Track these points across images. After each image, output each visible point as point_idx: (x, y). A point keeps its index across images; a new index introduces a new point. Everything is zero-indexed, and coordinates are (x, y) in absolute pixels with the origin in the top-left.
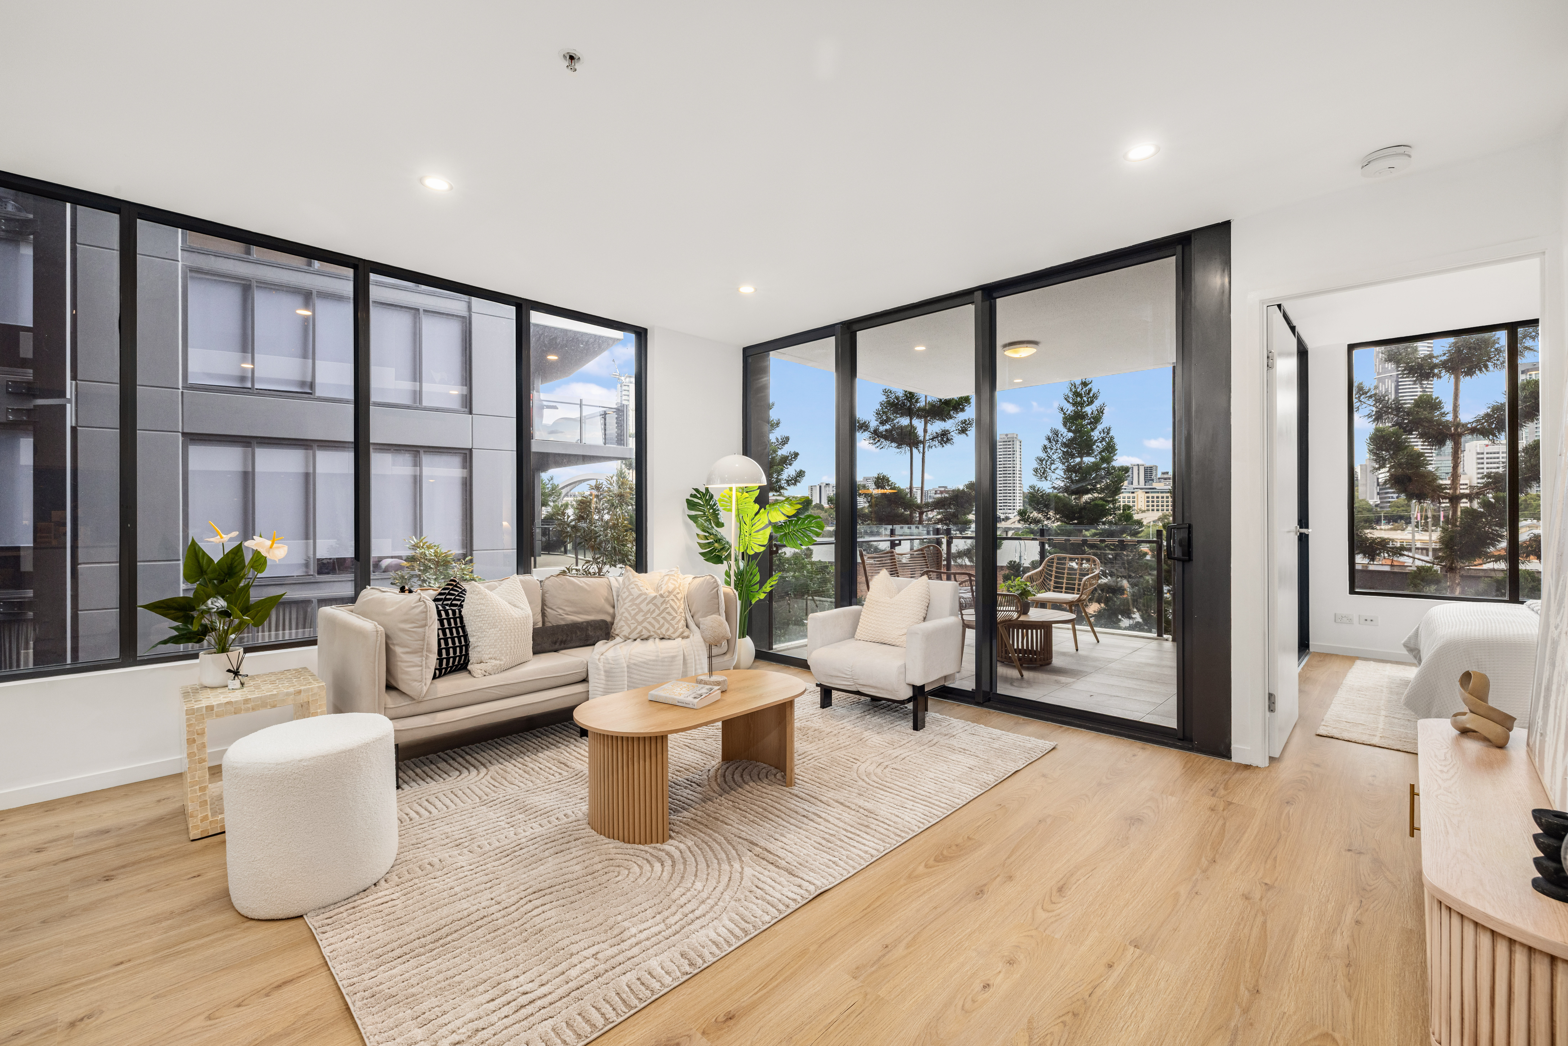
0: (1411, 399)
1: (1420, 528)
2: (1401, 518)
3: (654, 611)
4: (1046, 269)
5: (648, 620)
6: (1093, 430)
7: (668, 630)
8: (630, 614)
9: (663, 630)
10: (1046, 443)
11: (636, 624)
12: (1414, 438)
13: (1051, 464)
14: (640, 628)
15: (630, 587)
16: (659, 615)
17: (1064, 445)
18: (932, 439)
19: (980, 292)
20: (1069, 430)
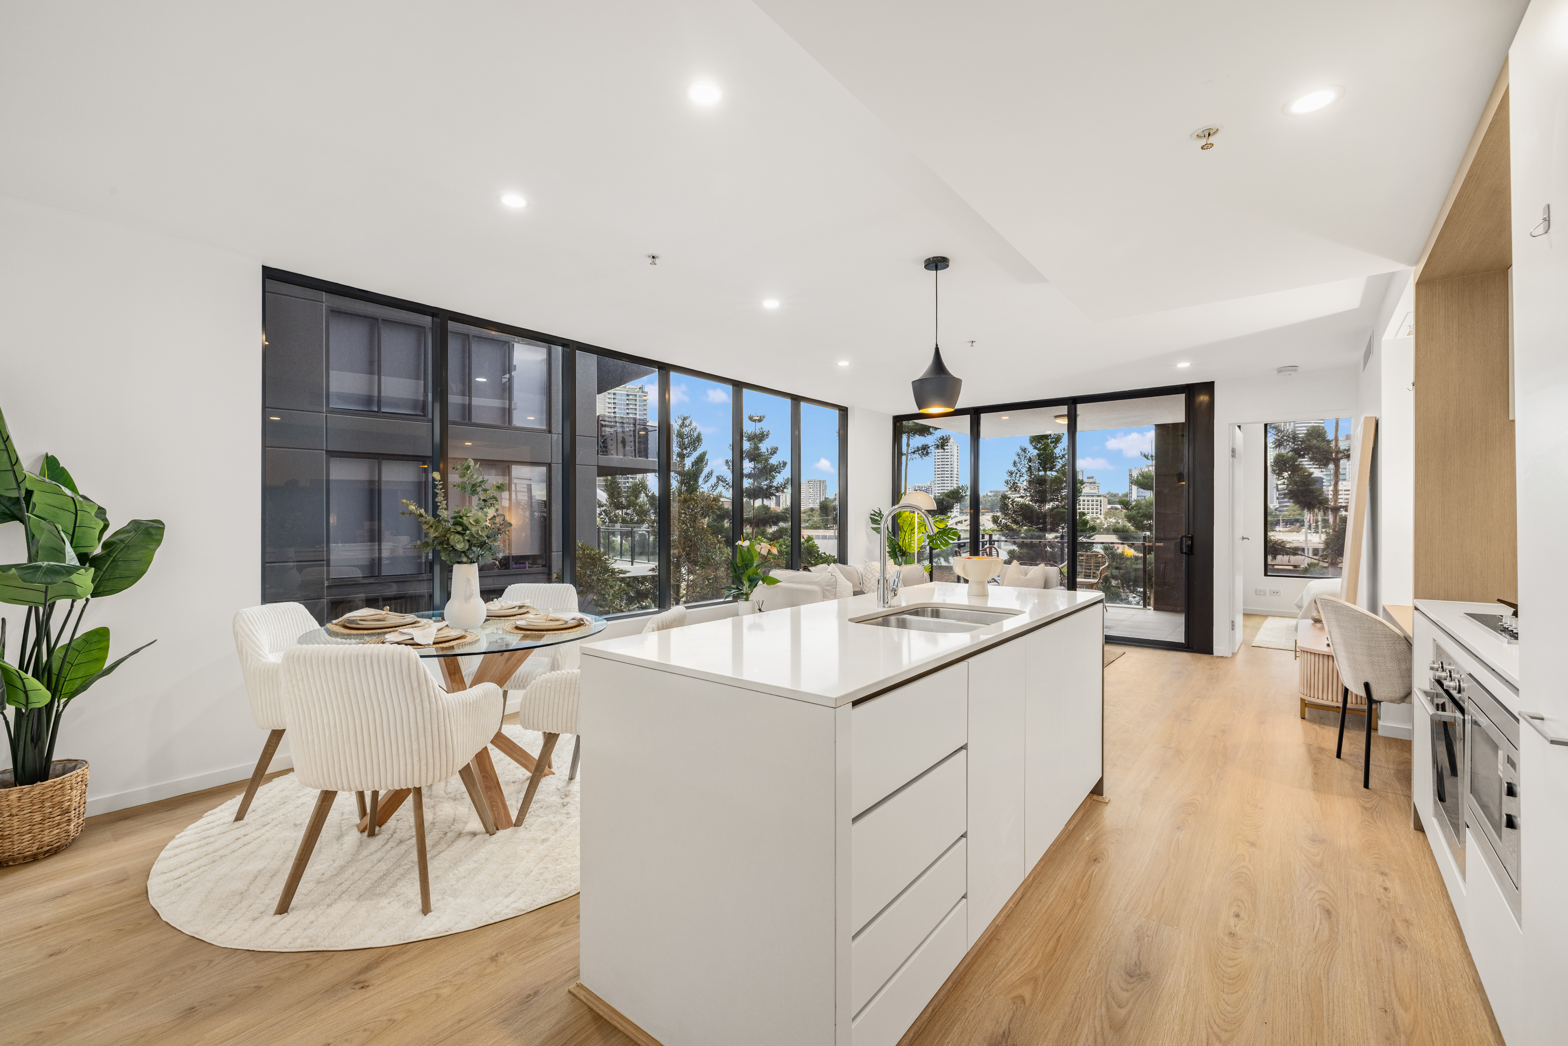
0: (1305, 427)
1: (1313, 530)
2: (1297, 521)
6: (1055, 448)
12: (1306, 461)
13: (1020, 476)
15: (872, 572)
17: (1031, 460)
18: (914, 453)
20: (1035, 448)
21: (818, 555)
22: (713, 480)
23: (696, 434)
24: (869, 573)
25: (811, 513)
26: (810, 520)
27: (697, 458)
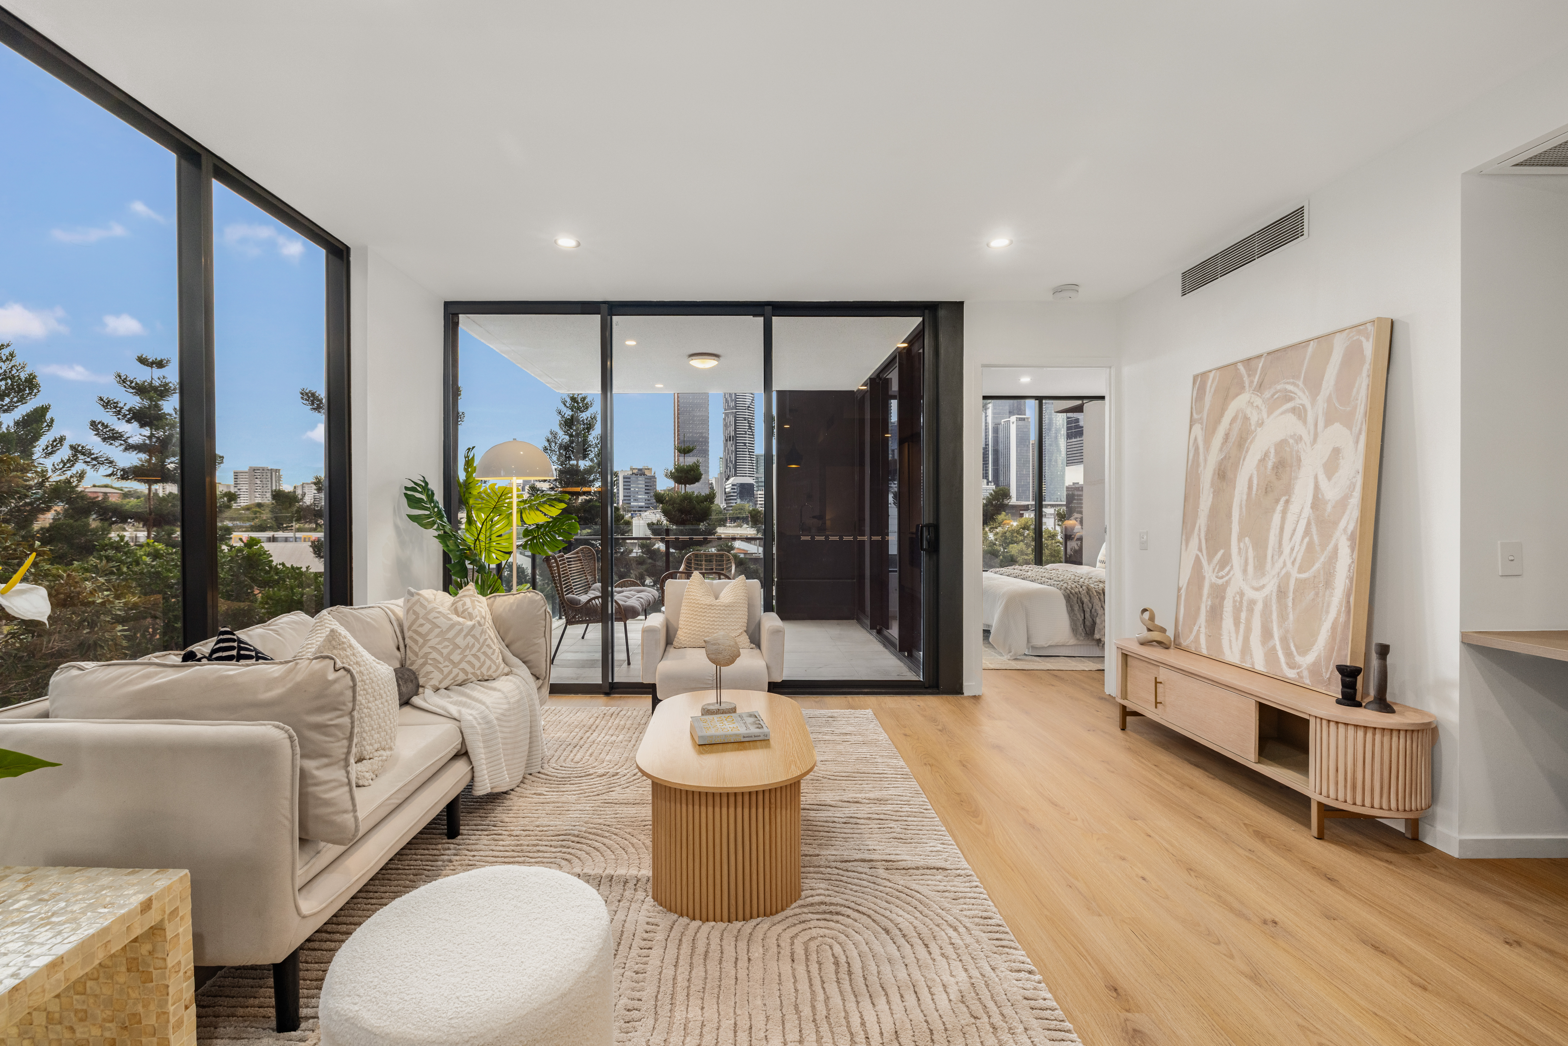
3: (473, 645)
4: (830, 302)
5: (466, 659)
6: (586, 435)
7: (489, 668)
8: (441, 654)
9: (484, 670)
10: (547, 444)
11: (451, 666)
13: (550, 465)
14: (456, 671)
16: (479, 650)
17: (561, 447)
19: (770, 307)
20: (566, 434)
21: (270, 567)
22: (64, 453)
23: (23, 376)
24: (421, 621)
25: (258, 509)
26: (256, 518)
27: (27, 415)
